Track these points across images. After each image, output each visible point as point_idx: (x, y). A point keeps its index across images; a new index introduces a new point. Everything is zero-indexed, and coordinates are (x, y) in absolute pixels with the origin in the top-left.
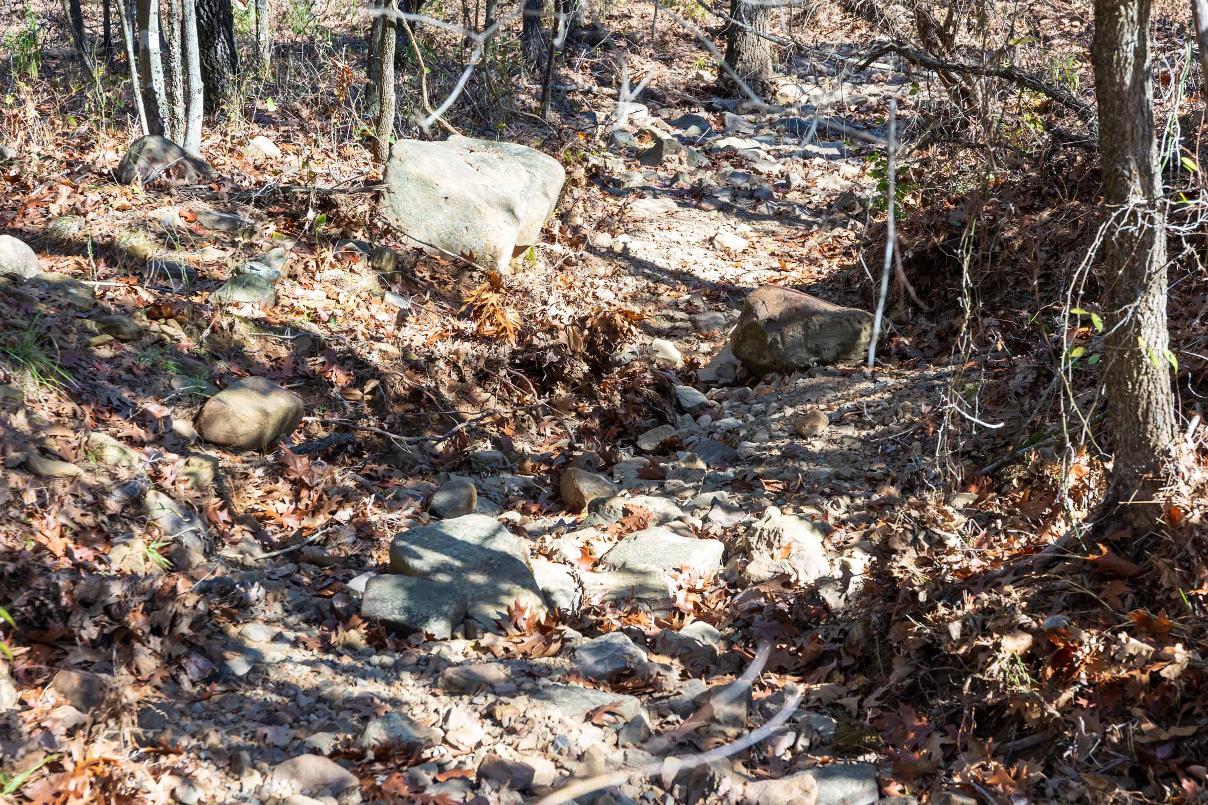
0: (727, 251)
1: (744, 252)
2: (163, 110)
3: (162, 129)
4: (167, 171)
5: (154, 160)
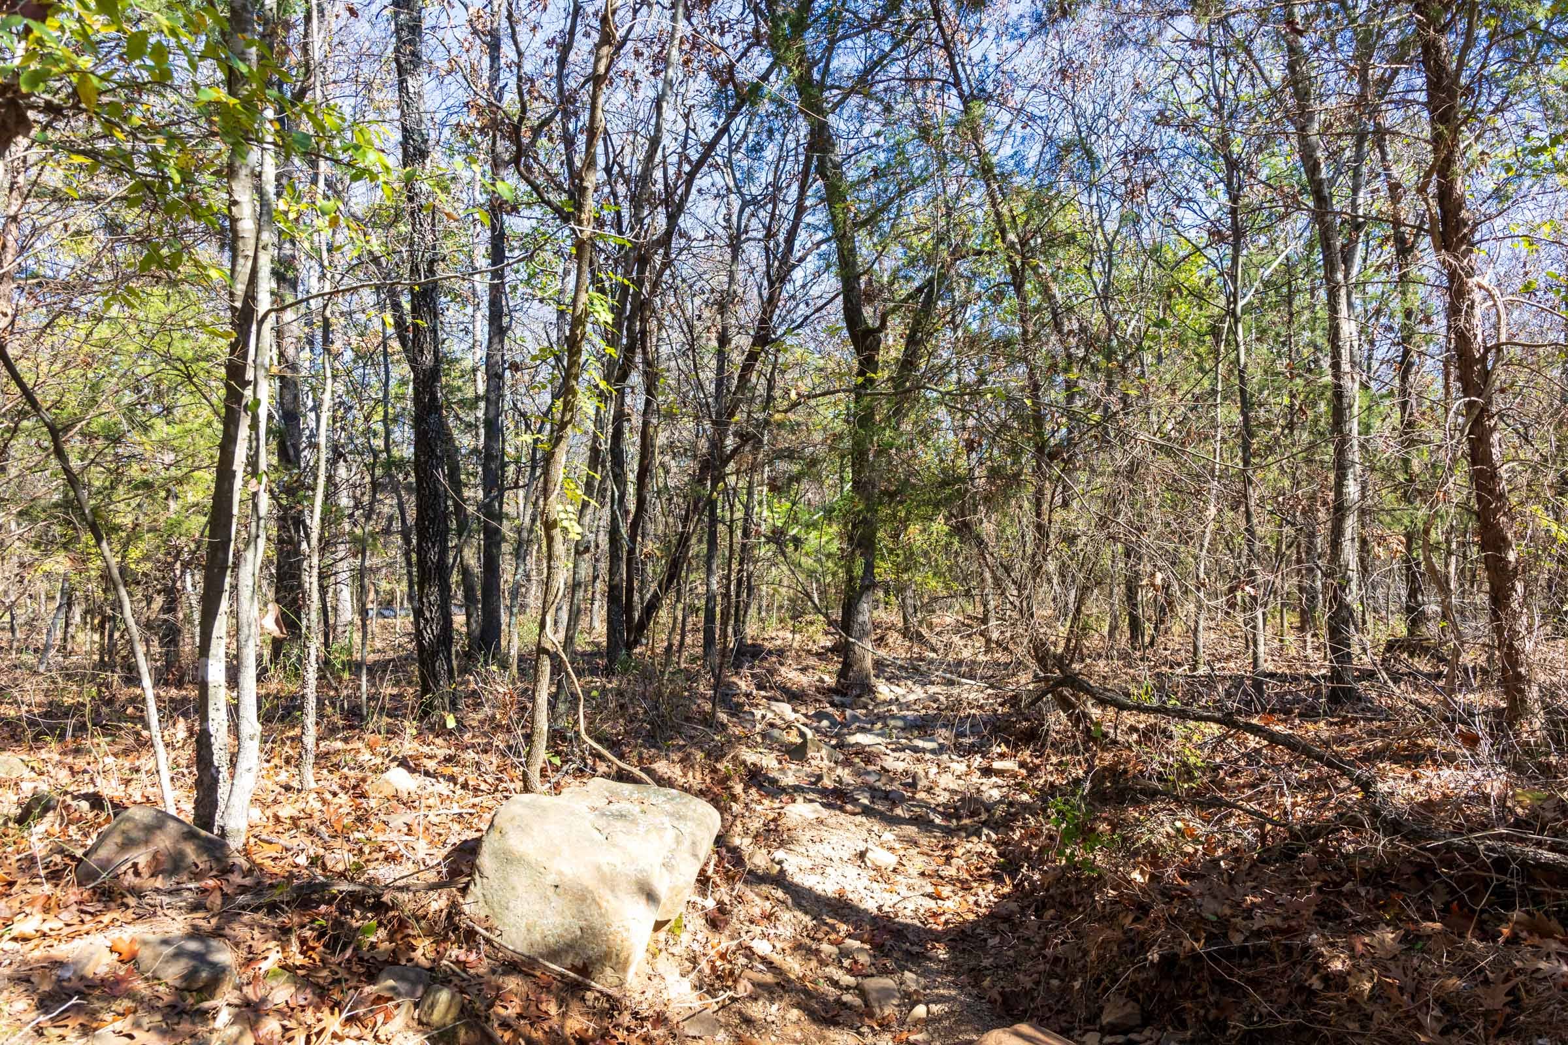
0: (877, 869)
1: (895, 870)
2: (220, 758)
3: (216, 781)
4: (135, 865)
5: (128, 844)
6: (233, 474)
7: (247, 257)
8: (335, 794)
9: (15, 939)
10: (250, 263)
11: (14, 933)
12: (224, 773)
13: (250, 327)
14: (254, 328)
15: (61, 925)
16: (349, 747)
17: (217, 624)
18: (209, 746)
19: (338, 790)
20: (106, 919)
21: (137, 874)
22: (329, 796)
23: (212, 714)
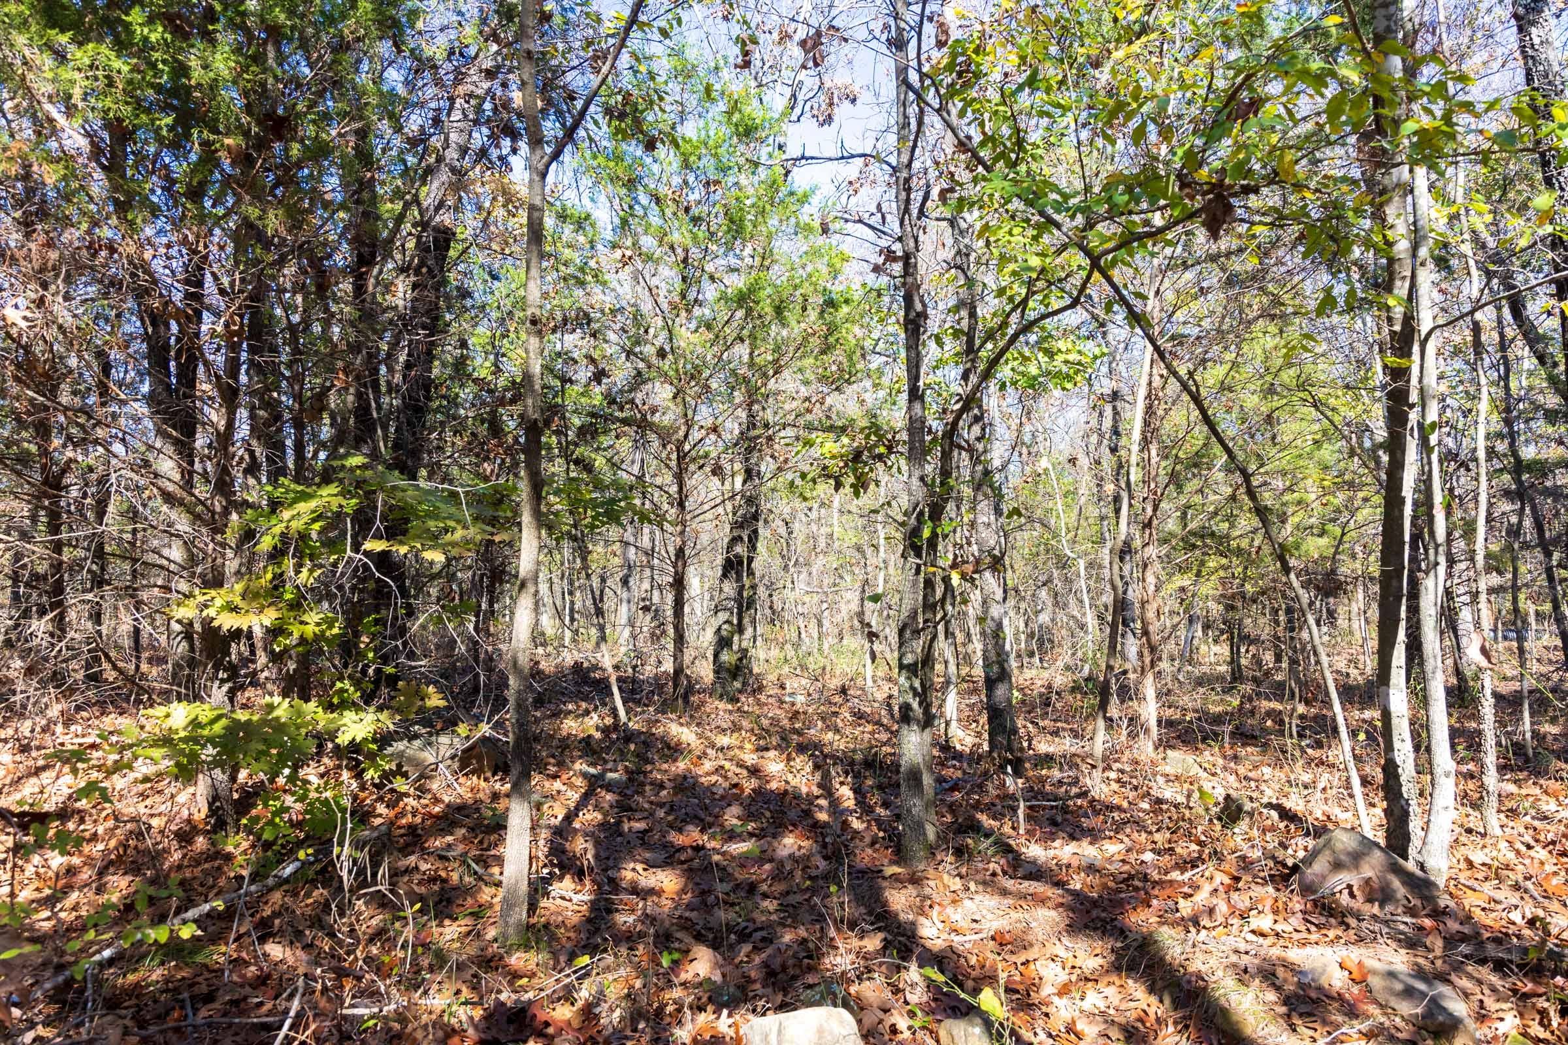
2: (1408, 789)
3: (1406, 814)
4: (1350, 887)
5: (1337, 866)
6: (1402, 501)
7: (1404, 278)
8: (1529, 847)
9: (1253, 932)
10: (1407, 284)
11: (1253, 926)
12: (1414, 808)
13: (1411, 348)
14: (1416, 348)
15: (1290, 929)
16: (1524, 792)
17: (1395, 653)
18: (1397, 777)
19: (1533, 843)
20: (1332, 934)
21: (1352, 895)
22: (1523, 849)
23: (1397, 744)
